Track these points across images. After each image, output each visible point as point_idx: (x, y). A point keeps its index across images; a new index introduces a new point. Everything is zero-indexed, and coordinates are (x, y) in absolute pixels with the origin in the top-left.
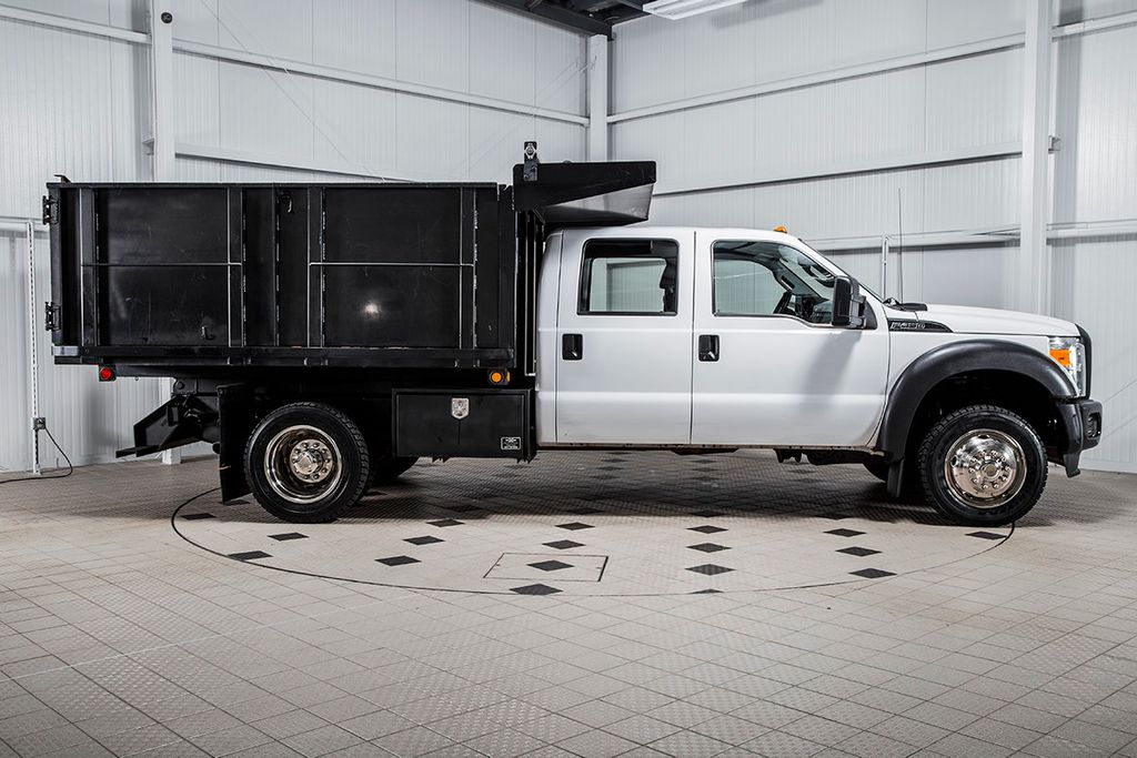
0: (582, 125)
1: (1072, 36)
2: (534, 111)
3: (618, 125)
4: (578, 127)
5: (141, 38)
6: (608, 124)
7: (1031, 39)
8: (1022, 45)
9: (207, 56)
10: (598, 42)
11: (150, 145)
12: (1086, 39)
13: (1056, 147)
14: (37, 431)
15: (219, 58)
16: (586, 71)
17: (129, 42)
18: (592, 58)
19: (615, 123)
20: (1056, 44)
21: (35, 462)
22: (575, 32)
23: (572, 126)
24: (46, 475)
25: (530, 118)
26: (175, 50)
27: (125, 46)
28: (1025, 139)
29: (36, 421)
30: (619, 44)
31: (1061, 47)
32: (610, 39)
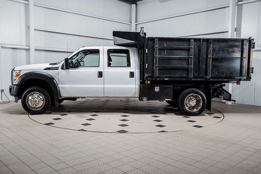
0: (130, 25)
1: (240, 4)
2: (118, 21)
3: (138, 25)
4: (129, 25)
5: (26, 2)
6: (136, 24)
7: (231, 5)
8: (229, 7)
9: (42, 7)
10: (134, 6)
11: (29, 27)
12: (243, 5)
13: (236, 30)
14: (2, 92)
15: (45, 8)
16: (131, 12)
17: (24, 3)
18: (132, 9)
19: (137, 24)
20: (237, 7)
21: (1, 99)
22: (128, 3)
23: (127, 25)
24: (4, 102)
25: (118, 23)
26: (34, 5)
27: (23, 4)
28: (229, 28)
29: (1, 90)
30: (138, 6)
31: (238, 7)
32: (136, 5)
